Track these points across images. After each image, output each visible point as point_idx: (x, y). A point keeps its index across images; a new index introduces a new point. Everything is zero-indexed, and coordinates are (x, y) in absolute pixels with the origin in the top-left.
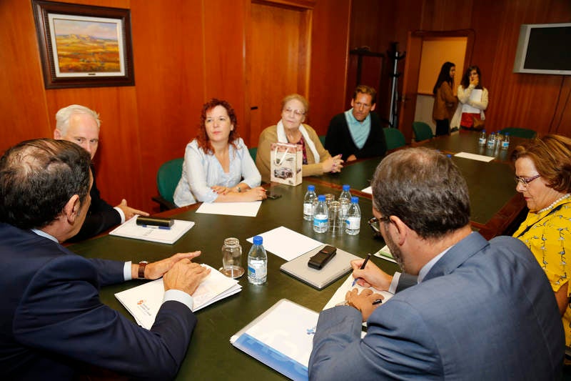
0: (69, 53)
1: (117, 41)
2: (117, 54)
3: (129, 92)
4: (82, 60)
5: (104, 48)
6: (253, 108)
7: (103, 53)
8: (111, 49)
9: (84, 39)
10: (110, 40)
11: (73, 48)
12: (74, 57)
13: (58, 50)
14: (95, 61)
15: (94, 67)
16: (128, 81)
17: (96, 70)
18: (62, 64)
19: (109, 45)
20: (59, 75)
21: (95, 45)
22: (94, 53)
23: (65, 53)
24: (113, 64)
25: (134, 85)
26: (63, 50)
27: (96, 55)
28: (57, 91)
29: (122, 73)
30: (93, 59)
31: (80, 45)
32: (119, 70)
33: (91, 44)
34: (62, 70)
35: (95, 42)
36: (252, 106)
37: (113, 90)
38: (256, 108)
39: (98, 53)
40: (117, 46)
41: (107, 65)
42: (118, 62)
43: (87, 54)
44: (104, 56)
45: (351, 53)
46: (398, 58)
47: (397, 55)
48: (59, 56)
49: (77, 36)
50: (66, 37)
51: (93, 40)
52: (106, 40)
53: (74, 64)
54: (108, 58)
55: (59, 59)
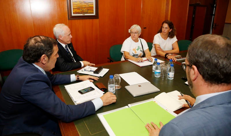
0: (77, 7)
1: (93, 3)
2: (93, 7)
3: (96, 21)
4: (80, 10)
5: (88, 5)
6: (144, 28)
7: (88, 7)
8: (91, 6)
9: (82, 2)
10: (91, 3)
11: (78, 6)
12: (78, 9)
13: (73, 6)
14: (85, 10)
15: (85, 12)
16: (96, 17)
17: (85, 13)
18: (74, 11)
19: (90, 4)
20: (73, 15)
21: (86, 4)
22: (85, 7)
23: (75, 7)
24: (91, 11)
25: (98, 18)
26: (75, 6)
27: (85, 8)
28: (72, 20)
29: (94, 14)
30: (84, 9)
31: (80, 5)
32: (93, 13)
33: (84, 4)
34: (74, 13)
35: (86, 3)
36: (144, 27)
37: (91, 20)
38: (146, 28)
39: (86, 7)
40: (93, 4)
41: (89, 11)
42: (93, 10)
43: (82, 8)
44: (88, 8)
45: (190, 5)
46: (215, 7)
47: (215, 6)
48: (73, 8)
49: (79, 1)
50: (76, 2)
51: (85, 3)
52: (89, 3)
53: (78, 11)
54: (89, 9)
55: (73, 10)
